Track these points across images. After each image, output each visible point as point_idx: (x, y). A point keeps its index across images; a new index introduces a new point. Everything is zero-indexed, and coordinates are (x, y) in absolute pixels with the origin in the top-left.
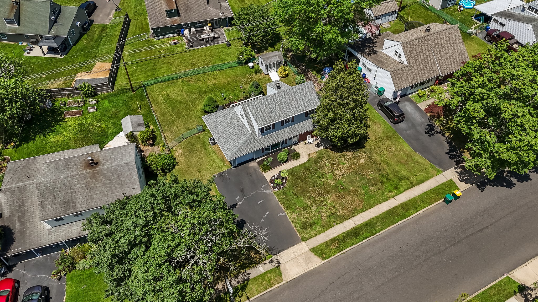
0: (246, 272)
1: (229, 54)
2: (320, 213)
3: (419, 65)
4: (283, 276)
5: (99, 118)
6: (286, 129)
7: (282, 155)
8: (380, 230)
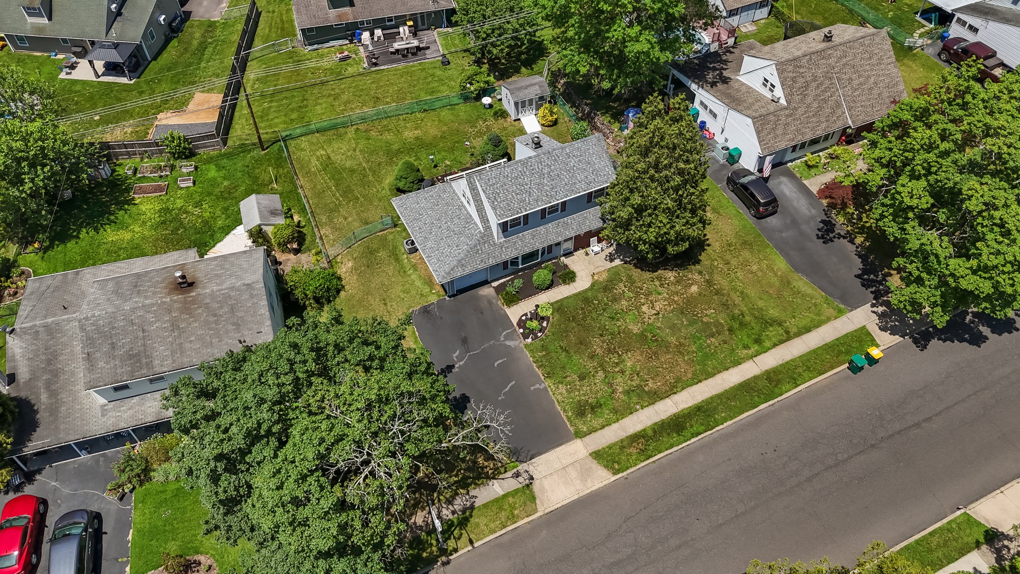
0: (468, 493)
1: (447, 81)
2: (610, 385)
3: (808, 106)
4: (538, 501)
5: (198, 199)
6: (550, 225)
7: (541, 275)
8: (725, 420)
